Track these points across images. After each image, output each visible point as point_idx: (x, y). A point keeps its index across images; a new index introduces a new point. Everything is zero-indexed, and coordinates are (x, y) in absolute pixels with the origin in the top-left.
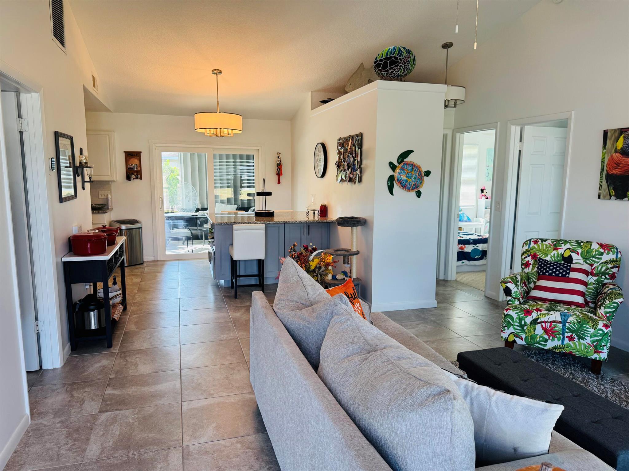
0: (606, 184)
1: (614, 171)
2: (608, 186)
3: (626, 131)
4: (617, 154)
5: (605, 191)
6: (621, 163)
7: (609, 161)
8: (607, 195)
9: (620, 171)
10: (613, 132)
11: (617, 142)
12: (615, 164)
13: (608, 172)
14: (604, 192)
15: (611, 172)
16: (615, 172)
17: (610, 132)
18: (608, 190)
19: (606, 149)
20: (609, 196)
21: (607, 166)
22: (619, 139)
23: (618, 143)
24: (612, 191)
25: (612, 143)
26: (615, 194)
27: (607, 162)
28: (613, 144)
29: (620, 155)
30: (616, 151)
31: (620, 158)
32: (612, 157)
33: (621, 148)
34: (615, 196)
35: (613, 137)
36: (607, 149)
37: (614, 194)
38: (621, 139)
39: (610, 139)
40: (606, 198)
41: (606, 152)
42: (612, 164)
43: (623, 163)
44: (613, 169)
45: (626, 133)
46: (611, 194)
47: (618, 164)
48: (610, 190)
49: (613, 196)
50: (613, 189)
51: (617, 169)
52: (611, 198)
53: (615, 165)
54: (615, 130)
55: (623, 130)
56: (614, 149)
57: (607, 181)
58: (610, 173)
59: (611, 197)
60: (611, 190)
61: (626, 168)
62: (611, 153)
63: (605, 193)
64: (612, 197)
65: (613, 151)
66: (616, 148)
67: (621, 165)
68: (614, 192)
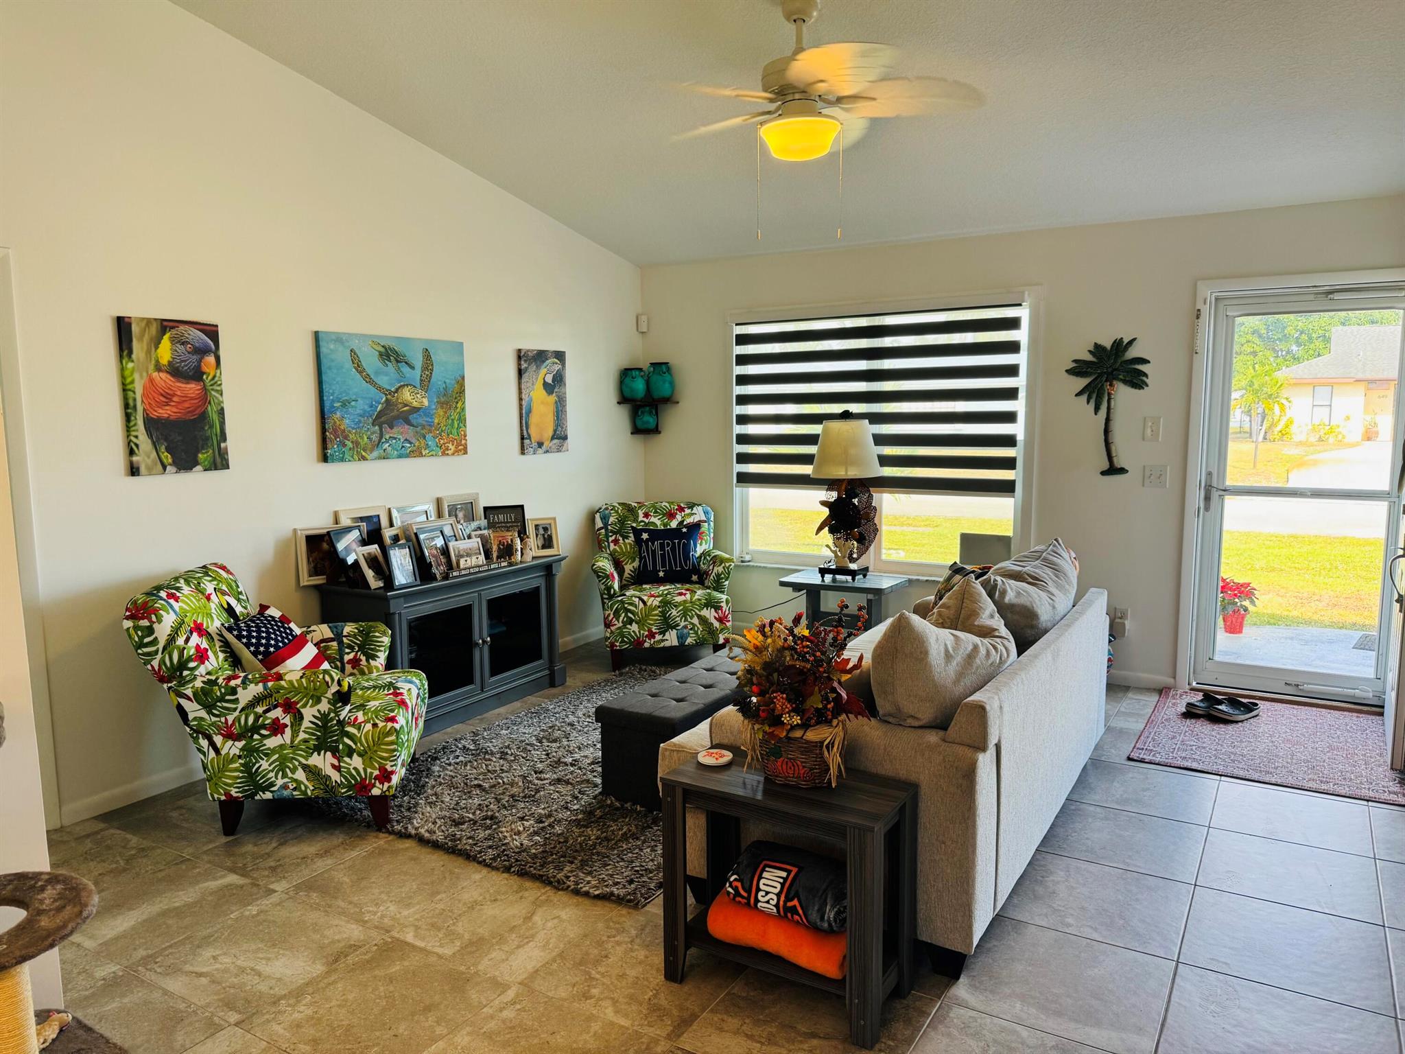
0: (149, 441)
1: (161, 411)
2: (154, 444)
3: (173, 328)
4: (163, 375)
5: (149, 457)
6: (174, 395)
7: (145, 388)
8: (156, 464)
9: (175, 410)
10: (143, 324)
11: (157, 347)
12: (162, 395)
13: (147, 414)
14: (146, 458)
15: (155, 413)
16: (164, 412)
17: (138, 324)
18: (155, 453)
19: (133, 361)
20: (160, 467)
21: (142, 401)
22: (160, 343)
23: (159, 351)
24: (166, 454)
25: (145, 347)
26: (173, 461)
27: (142, 391)
28: (148, 352)
29: (169, 376)
30: (158, 368)
31: (170, 383)
32: (151, 380)
33: (170, 363)
34: (174, 463)
35: (146, 338)
36: (135, 360)
37: (170, 461)
38: (166, 341)
39: (141, 339)
40: (154, 472)
41: (133, 368)
42: (156, 395)
43: (179, 393)
44: (158, 407)
45: (174, 332)
46: (165, 461)
47: (168, 397)
48: (161, 454)
49: (170, 465)
50: (168, 450)
51: (167, 408)
52: (165, 470)
53: (164, 399)
54: (149, 322)
55: (165, 323)
56: (153, 362)
57: (150, 435)
58: (154, 415)
59: (164, 467)
60: (163, 453)
61: (186, 405)
62: (147, 372)
63: (149, 462)
64: (169, 468)
65: (152, 367)
66: (157, 362)
67: (175, 399)
68: (169, 456)
